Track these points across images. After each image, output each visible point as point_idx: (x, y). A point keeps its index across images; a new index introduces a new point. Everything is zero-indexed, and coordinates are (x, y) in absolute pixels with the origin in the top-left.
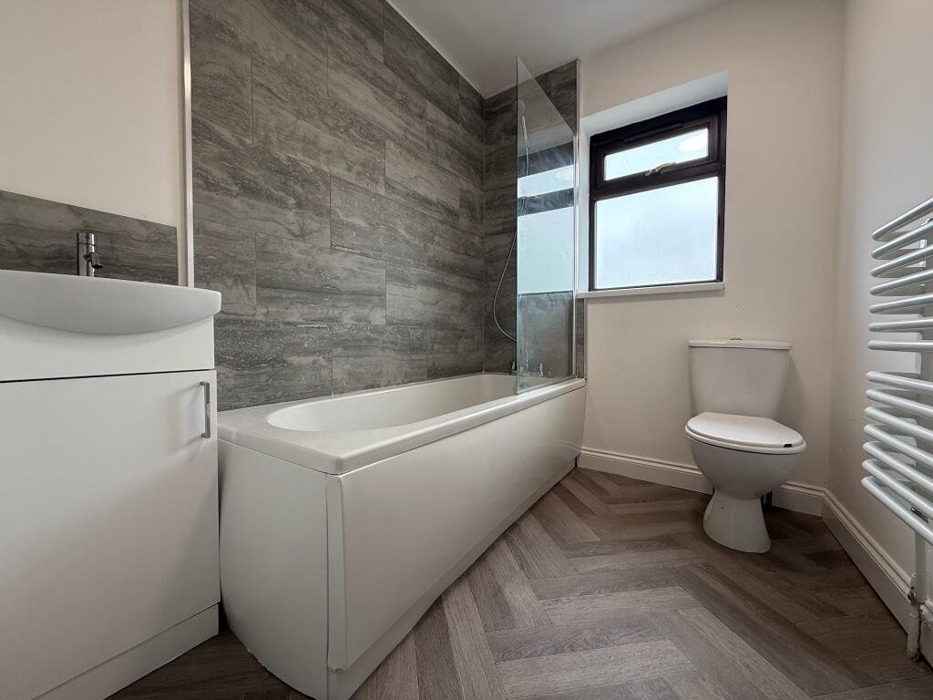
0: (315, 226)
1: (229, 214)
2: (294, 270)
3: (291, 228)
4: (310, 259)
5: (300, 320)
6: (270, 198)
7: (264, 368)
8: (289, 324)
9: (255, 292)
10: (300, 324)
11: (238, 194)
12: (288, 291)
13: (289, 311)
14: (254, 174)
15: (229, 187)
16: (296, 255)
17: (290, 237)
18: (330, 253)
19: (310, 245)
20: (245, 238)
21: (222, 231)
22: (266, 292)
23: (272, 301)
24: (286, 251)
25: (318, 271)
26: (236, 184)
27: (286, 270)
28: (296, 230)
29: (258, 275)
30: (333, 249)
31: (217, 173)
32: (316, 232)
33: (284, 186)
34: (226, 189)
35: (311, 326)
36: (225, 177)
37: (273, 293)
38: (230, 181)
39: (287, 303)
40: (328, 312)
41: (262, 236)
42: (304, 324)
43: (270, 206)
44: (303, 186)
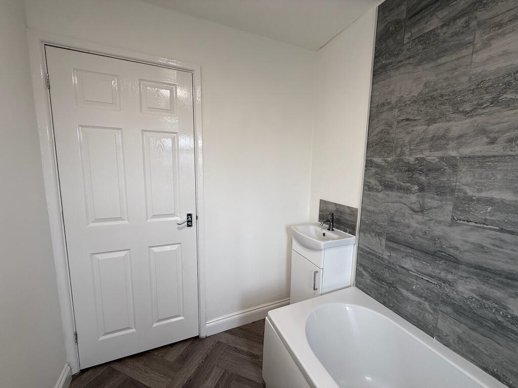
0: (435, 203)
1: (376, 201)
2: (411, 234)
3: (412, 206)
4: (426, 228)
5: (412, 269)
6: (400, 188)
7: (384, 285)
8: (403, 268)
9: (384, 243)
10: (411, 271)
11: (381, 190)
12: (405, 247)
13: (404, 260)
14: (391, 176)
15: (377, 188)
16: (414, 224)
17: (411, 212)
18: (450, 226)
19: (427, 218)
20: (382, 213)
21: (372, 209)
22: (391, 244)
23: (394, 251)
24: (407, 221)
25: (433, 239)
26: (381, 185)
27: (405, 233)
28: (416, 207)
29: (387, 234)
30: (454, 222)
31: (373, 182)
32: (435, 208)
33: (410, 179)
34: (376, 189)
35: (421, 277)
36: (377, 182)
37: (395, 246)
38: (378, 184)
39: (404, 254)
40: (440, 273)
41: (392, 212)
42: (414, 272)
43: (399, 194)
44: (427, 175)
